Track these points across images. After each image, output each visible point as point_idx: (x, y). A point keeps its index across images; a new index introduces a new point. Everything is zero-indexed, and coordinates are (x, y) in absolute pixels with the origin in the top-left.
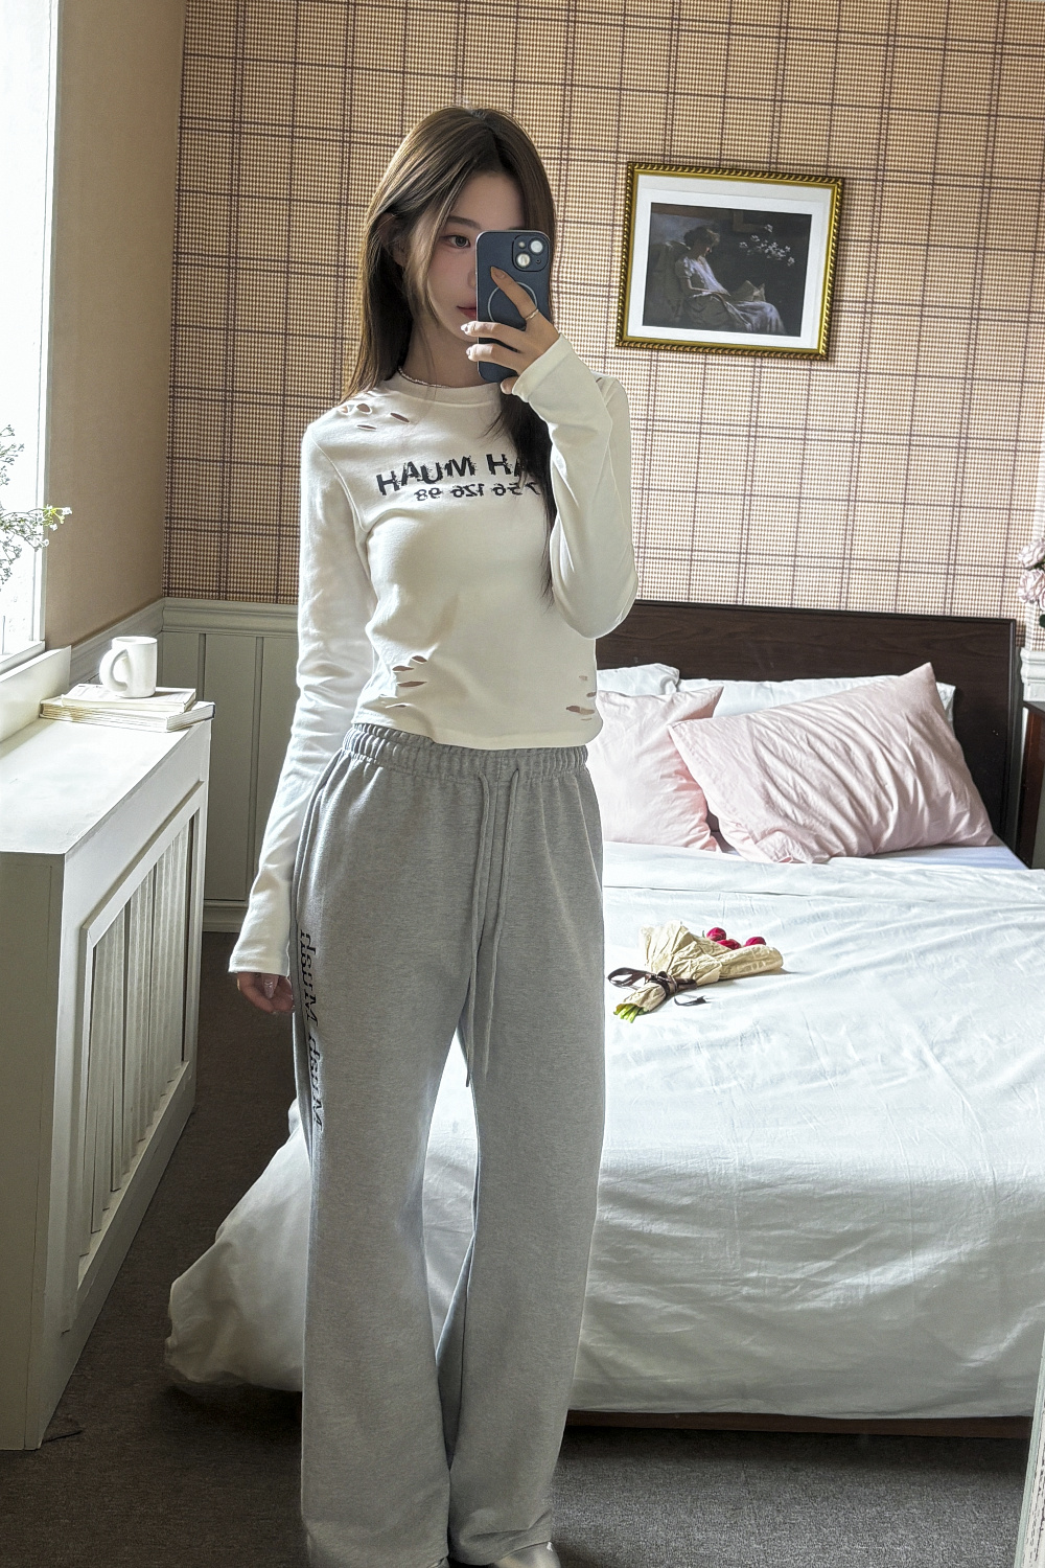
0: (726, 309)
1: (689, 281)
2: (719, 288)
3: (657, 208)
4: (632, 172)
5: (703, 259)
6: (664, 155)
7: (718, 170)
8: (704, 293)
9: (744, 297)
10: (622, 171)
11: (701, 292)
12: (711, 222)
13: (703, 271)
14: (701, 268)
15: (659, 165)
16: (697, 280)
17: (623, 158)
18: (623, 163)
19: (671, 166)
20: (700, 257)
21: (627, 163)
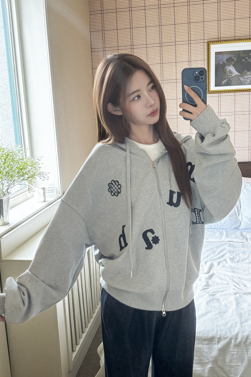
0: (239, 79)
1: (228, 73)
2: (238, 73)
3: (217, 54)
4: (209, 45)
5: (232, 66)
6: (218, 38)
7: (234, 40)
8: (233, 75)
9: (245, 75)
10: (206, 44)
11: (232, 75)
12: (233, 55)
13: (232, 69)
14: (231, 68)
15: (217, 41)
16: (231, 72)
17: (206, 41)
18: (206, 42)
19: (221, 41)
20: (231, 65)
21: (207, 42)
